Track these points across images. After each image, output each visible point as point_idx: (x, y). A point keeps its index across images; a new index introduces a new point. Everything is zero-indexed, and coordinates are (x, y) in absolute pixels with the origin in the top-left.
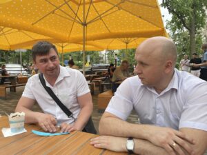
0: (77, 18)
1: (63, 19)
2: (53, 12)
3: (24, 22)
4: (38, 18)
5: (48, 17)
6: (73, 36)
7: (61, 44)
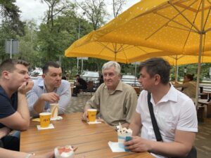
0: (193, 28)
1: (177, 30)
2: (166, 25)
3: (139, 38)
4: (151, 33)
5: (161, 31)
6: (189, 46)
7: (175, 56)
